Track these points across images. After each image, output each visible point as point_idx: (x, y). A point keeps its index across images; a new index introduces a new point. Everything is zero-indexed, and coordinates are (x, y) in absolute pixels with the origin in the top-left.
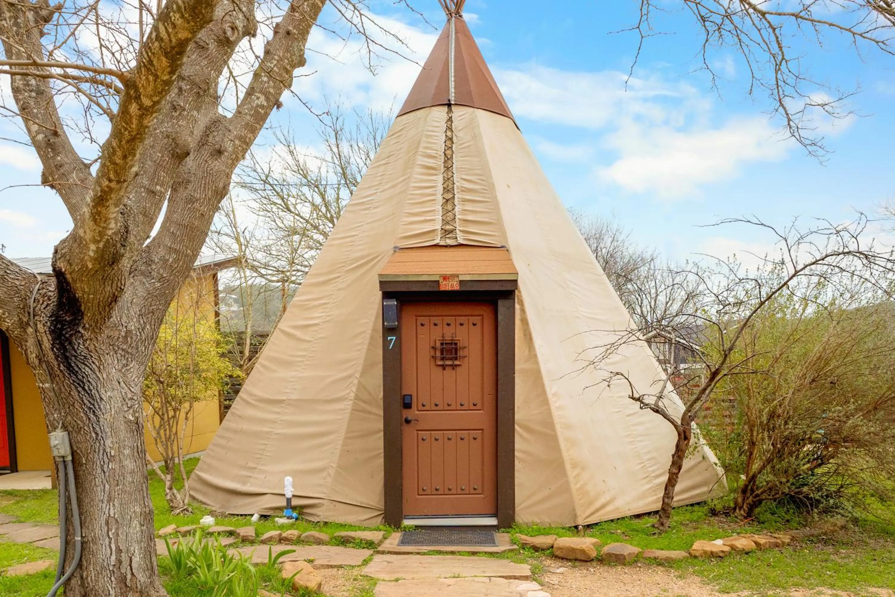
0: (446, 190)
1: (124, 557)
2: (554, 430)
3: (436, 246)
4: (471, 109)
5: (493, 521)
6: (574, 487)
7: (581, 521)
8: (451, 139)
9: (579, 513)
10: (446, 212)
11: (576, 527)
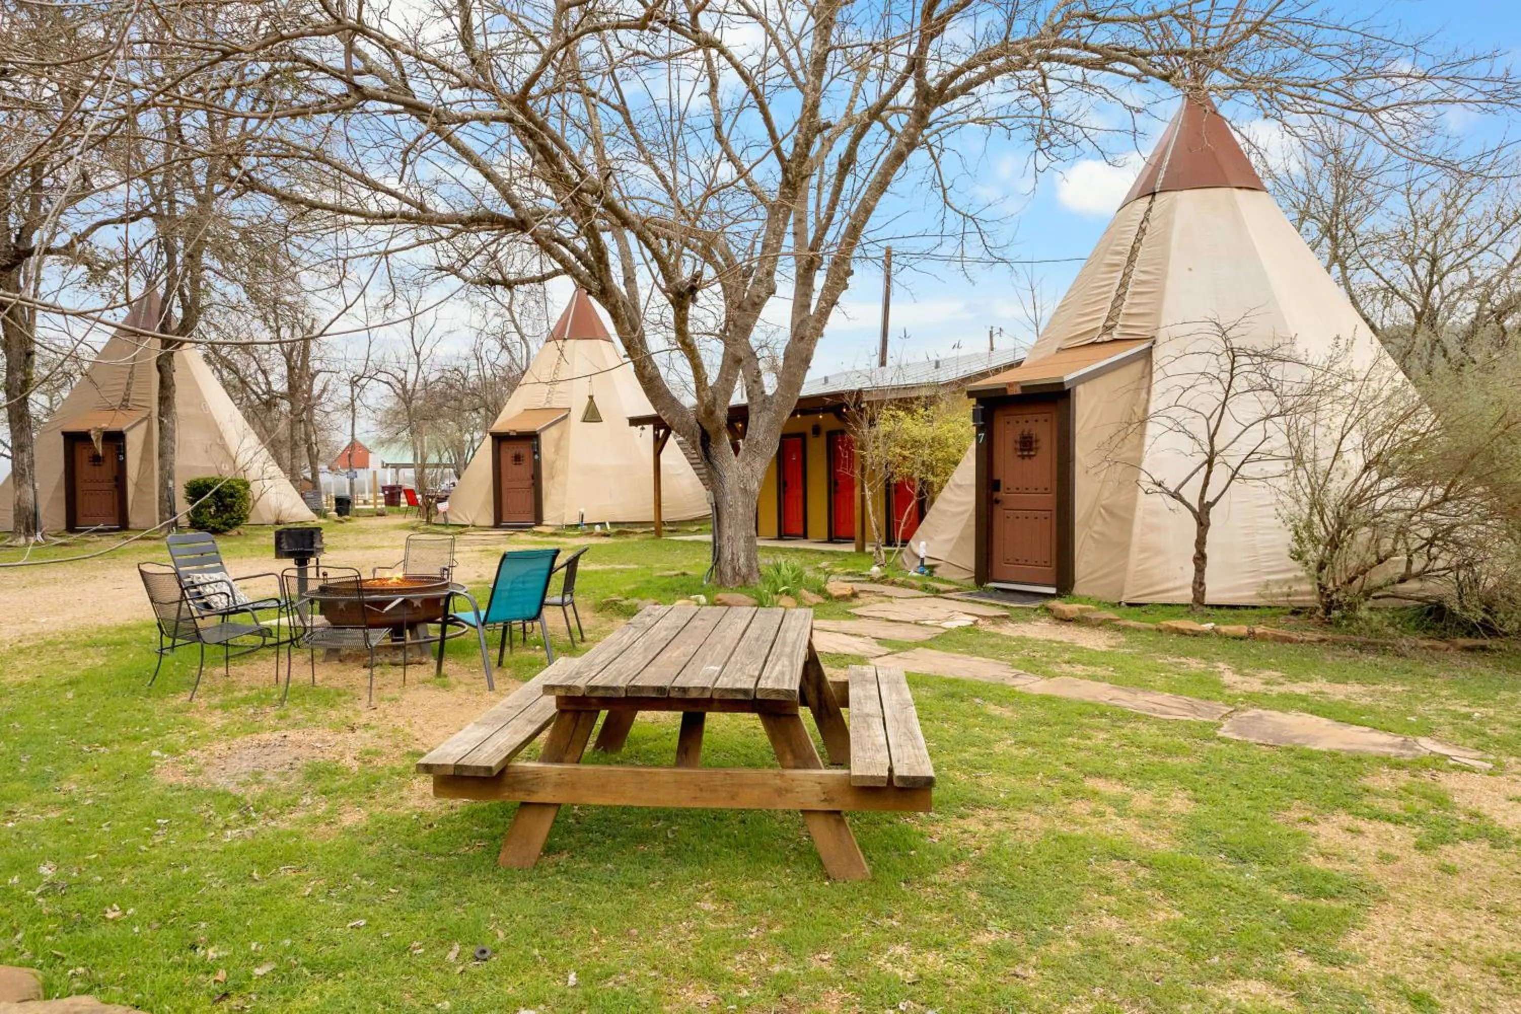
0: (1121, 285)
1: (735, 557)
2: (1133, 515)
3: (1094, 343)
4: (1173, 193)
5: (1053, 591)
6: (1132, 567)
7: (1125, 599)
8: (1144, 230)
9: (1126, 591)
10: (1113, 307)
11: (1120, 603)
